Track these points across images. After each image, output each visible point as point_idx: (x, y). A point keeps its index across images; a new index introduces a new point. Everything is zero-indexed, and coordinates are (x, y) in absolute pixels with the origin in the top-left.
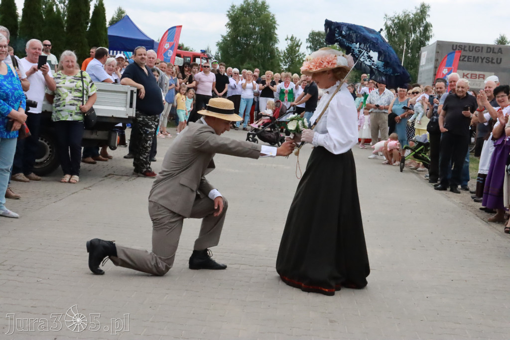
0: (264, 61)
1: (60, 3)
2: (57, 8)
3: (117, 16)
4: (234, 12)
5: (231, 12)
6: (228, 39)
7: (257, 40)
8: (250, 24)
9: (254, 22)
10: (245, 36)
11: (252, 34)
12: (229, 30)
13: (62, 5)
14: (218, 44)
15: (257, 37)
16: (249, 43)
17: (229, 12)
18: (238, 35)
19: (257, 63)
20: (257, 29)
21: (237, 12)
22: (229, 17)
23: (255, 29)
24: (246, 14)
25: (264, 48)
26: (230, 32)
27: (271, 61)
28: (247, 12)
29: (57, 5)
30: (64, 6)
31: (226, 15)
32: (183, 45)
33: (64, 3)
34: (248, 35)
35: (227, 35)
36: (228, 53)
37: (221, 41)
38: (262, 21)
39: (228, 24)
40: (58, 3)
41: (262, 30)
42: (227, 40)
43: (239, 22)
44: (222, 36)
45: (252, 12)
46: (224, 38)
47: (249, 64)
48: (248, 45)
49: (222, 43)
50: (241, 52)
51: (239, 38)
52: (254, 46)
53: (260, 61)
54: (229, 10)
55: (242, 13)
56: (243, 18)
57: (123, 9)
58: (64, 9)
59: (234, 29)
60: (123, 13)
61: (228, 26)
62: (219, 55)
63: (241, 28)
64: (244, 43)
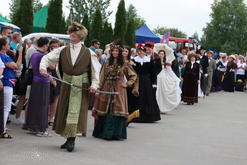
0: (239, 41)
1: (88, 2)
2: (86, 6)
3: (129, 11)
4: (216, 5)
5: (214, 5)
6: (212, 25)
7: (234, 25)
8: (229, 13)
9: (232, 12)
10: (225, 23)
11: (230, 21)
12: (212, 19)
13: (90, 4)
14: (204, 29)
15: (234, 23)
16: (228, 28)
17: (212, 5)
18: (219, 22)
19: (234, 43)
20: (234, 17)
21: (218, 5)
22: (213, 9)
23: (232, 17)
24: (226, 6)
25: (240, 32)
26: (213, 20)
27: (245, 41)
28: (226, 4)
29: (86, 4)
30: (91, 4)
31: (210, 8)
32: (177, 30)
33: (91, 2)
34: (227, 22)
35: (211, 23)
36: (211, 36)
37: (206, 27)
38: (238, 11)
39: (211, 14)
40: (86, 2)
41: (238, 18)
42: (210, 26)
43: (220, 13)
44: (207, 24)
45: (230, 5)
46: (208, 24)
47: (228, 44)
48: (227, 30)
49: (206, 29)
50: (221, 35)
51: (220, 24)
52: (232, 30)
53: (236, 41)
54: (212, 4)
55: (223, 6)
56: (223, 9)
57: (133, 5)
58: (91, 6)
59: (216, 18)
60: (133, 8)
61: (211, 16)
62: (205, 37)
63: (222, 17)
64: (224, 28)
